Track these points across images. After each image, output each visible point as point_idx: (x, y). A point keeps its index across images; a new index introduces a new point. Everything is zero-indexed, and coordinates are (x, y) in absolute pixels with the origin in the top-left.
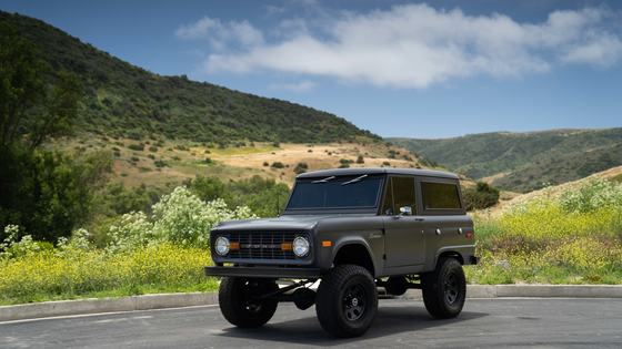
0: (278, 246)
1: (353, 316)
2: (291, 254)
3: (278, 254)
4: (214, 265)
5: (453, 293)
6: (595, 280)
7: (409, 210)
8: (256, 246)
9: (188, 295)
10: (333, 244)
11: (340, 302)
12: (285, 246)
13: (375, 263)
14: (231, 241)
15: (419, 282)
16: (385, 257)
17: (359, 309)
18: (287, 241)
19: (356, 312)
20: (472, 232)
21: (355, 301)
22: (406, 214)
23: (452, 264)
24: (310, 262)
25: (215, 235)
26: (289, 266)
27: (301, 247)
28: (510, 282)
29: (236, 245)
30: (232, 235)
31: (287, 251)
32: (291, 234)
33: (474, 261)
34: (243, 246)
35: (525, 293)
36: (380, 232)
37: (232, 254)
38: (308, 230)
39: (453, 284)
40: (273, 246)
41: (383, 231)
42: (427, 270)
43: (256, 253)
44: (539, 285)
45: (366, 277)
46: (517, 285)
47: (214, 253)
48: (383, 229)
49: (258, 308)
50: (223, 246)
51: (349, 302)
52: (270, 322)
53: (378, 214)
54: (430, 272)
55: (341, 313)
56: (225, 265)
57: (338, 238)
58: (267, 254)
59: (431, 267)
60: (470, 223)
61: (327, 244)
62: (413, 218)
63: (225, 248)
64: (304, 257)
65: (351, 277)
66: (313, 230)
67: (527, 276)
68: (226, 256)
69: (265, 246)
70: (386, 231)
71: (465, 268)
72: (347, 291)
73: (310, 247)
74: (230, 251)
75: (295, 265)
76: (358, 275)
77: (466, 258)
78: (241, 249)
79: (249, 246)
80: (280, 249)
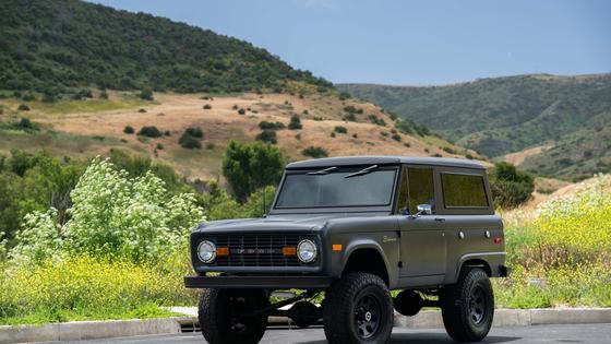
0: (278, 251)
1: (366, 333)
2: (295, 260)
3: (278, 259)
4: (196, 275)
5: (478, 311)
7: (428, 209)
8: (251, 251)
9: (125, 324)
10: (344, 248)
11: (352, 317)
12: (287, 251)
13: (389, 270)
14: (217, 245)
15: (436, 298)
16: (400, 265)
17: (372, 325)
18: (289, 245)
19: (369, 329)
20: (502, 236)
21: (368, 316)
22: (424, 213)
23: (478, 275)
24: (317, 268)
25: (198, 238)
26: (291, 273)
27: (307, 251)
28: (548, 305)
29: (225, 251)
30: (219, 238)
31: (288, 257)
32: (295, 237)
33: (503, 272)
34: (233, 251)
35: (567, 319)
36: (395, 234)
37: (219, 261)
38: (316, 232)
39: (479, 301)
40: (271, 251)
41: (399, 233)
42: (447, 283)
43: (250, 260)
44: (585, 308)
45: (380, 288)
46: (558, 309)
47: (196, 260)
48: (398, 231)
50: (208, 252)
51: (361, 317)
53: (393, 213)
54: (452, 285)
55: (353, 330)
56: (209, 274)
57: (349, 241)
58: (264, 260)
59: (453, 279)
60: (499, 225)
61: (338, 247)
62: (434, 217)
63: (210, 255)
64: (310, 264)
65: (364, 287)
66: (321, 232)
67: (571, 297)
68: (212, 263)
69: (262, 251)
70: (402, 233)
71: (493, 280)
72: (359, 303)
73: (318, 251)
74: (217, 257)
75: (299, 273)
76: (372, 284)
77: (494, 268)
78: (231, 254)
79: (241, 251)
80: (281, 254)
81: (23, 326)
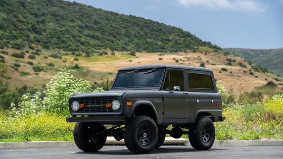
0: (104, 105)
1: (144, 142)
2: (111, 109)
3: (105, 109)
4: (70, 116)
5: (207, 136)
7: (179, 88)
8: (93, 106)
10: (133, 104)
11: (137, 135)
12: (108, 105)
13: (158, 116)
14: (80, 103)
16: (163, 113)
17: (147, 139)
18: (109, 102)
19: (146, 141)
20: (220, 102)
21: (145, 135)
22: (177, 90)
23: (206, 119)
24: (119, 113)
25: (72, 100)
26: (110, 115)
27: (116, 105)
28: (258, 138)
29: (82, 105)
30: (81, 100)
31: (108, 108)
32: (111, 99)
33: (221, 119)
36: (161, 99)
37: (80, 110)
38: (119, 96)
39: (207, 132)
40: (101, 105)
41: (163, 98)
42: (190, 122)
43: (93, 110)
45: (151, 122)
46: (262, 140)
47: (71, 110)
50: (76, 106)
51: (141, 136)
53: (161, 90)
55: (137, 141)
56: (78, 116)
57: (135, 101)
58: (99, 110)
59: (193, 120)
60: (219, 98)
61: (129, 103)
62: (182, 93)
63: (77, 107)
64: (117, 111)
65: (142, 122)
66: (122, 96)
67: (268, 135)
68: (77, 111)
69: (98, 105)
70: (164, 99)
72: (140, 129)
73: (121, 105)
74: (79, 109)
75: (113, 115)
76: (147, 121)
77: (216, 118)
78: (85, 107)
79: (89, 106)
80: (105, 107)
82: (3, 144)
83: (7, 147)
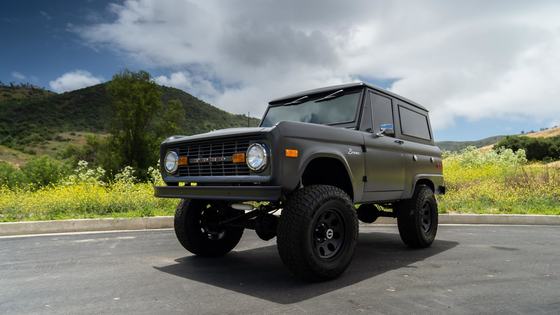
0: (229, 158)
1: (327, 252)
2: (244, 168)
3: (230, 168)
5: (426, 222)
6: (510, 211)
8: (205, 160)
10: (300, 155)
11: (310, 234)
12: (236, 159)
13: (354, 185)
14: (179, 155)
15: (390, 210)
16: (365, 179)
17: (335, 243)
18: (240, 150)
19: (331, 247)
21: (330, 233)
24: (266, 178)
25: (166, 149)
26: (243, 184)
27: (256, 157)
29: (184, 160)
30: (181, 148)
31: (239, 165)
32: (245, 141)
33: (442, 190)
34: (191, 161)
36: (360, 148)
37: (181, 171)
38: (265, 134)
39: (426, 213)
40: (223, 159)
41: (364, 147)
42: (404, 197)
43: (206, 169)
45: (344, 201)
47: (164, 171)
48: (363, 145)
49: (221, 235)
50: (172, 162)
51: (323, 235)
52: (236, 249)
53: (358, 129)
55: (311, 250)
57: (306, 146)
58: (217, 169)
59: (409, 195)
61: (292, 153)
62: (392, 140)
63: (173, 165)
64: (259, 172)
66: (271, 133)
67: (456, 208)
68: (175, 174)
69: (215, 159)
70: (367, 150)
71: (436, 197)
72: (319, 219)
73: (268, 158)
74: (180, 168)
75: (250, 183)
76: (335, 198)
77: (436, 187)
78: (189, 164)
79: (197, 160)
80: (232, 162)
81: (121, 219)
82: (110, 221)
83: (117, 225)
